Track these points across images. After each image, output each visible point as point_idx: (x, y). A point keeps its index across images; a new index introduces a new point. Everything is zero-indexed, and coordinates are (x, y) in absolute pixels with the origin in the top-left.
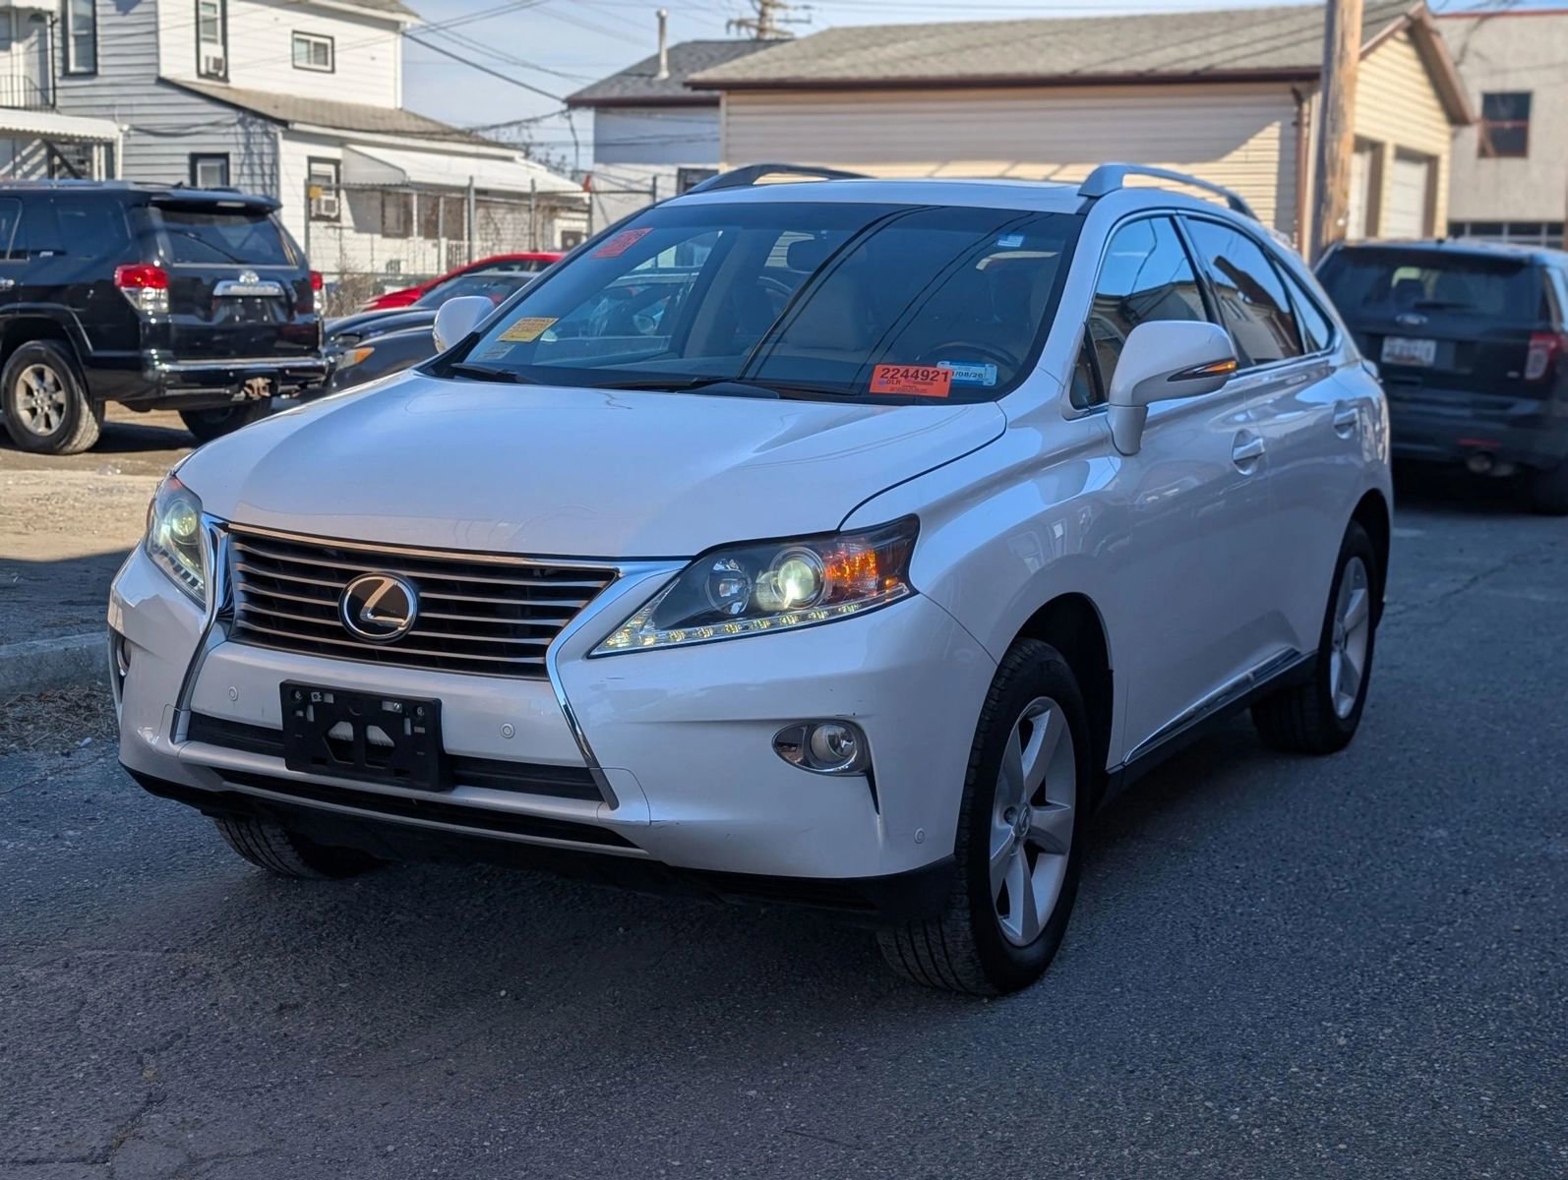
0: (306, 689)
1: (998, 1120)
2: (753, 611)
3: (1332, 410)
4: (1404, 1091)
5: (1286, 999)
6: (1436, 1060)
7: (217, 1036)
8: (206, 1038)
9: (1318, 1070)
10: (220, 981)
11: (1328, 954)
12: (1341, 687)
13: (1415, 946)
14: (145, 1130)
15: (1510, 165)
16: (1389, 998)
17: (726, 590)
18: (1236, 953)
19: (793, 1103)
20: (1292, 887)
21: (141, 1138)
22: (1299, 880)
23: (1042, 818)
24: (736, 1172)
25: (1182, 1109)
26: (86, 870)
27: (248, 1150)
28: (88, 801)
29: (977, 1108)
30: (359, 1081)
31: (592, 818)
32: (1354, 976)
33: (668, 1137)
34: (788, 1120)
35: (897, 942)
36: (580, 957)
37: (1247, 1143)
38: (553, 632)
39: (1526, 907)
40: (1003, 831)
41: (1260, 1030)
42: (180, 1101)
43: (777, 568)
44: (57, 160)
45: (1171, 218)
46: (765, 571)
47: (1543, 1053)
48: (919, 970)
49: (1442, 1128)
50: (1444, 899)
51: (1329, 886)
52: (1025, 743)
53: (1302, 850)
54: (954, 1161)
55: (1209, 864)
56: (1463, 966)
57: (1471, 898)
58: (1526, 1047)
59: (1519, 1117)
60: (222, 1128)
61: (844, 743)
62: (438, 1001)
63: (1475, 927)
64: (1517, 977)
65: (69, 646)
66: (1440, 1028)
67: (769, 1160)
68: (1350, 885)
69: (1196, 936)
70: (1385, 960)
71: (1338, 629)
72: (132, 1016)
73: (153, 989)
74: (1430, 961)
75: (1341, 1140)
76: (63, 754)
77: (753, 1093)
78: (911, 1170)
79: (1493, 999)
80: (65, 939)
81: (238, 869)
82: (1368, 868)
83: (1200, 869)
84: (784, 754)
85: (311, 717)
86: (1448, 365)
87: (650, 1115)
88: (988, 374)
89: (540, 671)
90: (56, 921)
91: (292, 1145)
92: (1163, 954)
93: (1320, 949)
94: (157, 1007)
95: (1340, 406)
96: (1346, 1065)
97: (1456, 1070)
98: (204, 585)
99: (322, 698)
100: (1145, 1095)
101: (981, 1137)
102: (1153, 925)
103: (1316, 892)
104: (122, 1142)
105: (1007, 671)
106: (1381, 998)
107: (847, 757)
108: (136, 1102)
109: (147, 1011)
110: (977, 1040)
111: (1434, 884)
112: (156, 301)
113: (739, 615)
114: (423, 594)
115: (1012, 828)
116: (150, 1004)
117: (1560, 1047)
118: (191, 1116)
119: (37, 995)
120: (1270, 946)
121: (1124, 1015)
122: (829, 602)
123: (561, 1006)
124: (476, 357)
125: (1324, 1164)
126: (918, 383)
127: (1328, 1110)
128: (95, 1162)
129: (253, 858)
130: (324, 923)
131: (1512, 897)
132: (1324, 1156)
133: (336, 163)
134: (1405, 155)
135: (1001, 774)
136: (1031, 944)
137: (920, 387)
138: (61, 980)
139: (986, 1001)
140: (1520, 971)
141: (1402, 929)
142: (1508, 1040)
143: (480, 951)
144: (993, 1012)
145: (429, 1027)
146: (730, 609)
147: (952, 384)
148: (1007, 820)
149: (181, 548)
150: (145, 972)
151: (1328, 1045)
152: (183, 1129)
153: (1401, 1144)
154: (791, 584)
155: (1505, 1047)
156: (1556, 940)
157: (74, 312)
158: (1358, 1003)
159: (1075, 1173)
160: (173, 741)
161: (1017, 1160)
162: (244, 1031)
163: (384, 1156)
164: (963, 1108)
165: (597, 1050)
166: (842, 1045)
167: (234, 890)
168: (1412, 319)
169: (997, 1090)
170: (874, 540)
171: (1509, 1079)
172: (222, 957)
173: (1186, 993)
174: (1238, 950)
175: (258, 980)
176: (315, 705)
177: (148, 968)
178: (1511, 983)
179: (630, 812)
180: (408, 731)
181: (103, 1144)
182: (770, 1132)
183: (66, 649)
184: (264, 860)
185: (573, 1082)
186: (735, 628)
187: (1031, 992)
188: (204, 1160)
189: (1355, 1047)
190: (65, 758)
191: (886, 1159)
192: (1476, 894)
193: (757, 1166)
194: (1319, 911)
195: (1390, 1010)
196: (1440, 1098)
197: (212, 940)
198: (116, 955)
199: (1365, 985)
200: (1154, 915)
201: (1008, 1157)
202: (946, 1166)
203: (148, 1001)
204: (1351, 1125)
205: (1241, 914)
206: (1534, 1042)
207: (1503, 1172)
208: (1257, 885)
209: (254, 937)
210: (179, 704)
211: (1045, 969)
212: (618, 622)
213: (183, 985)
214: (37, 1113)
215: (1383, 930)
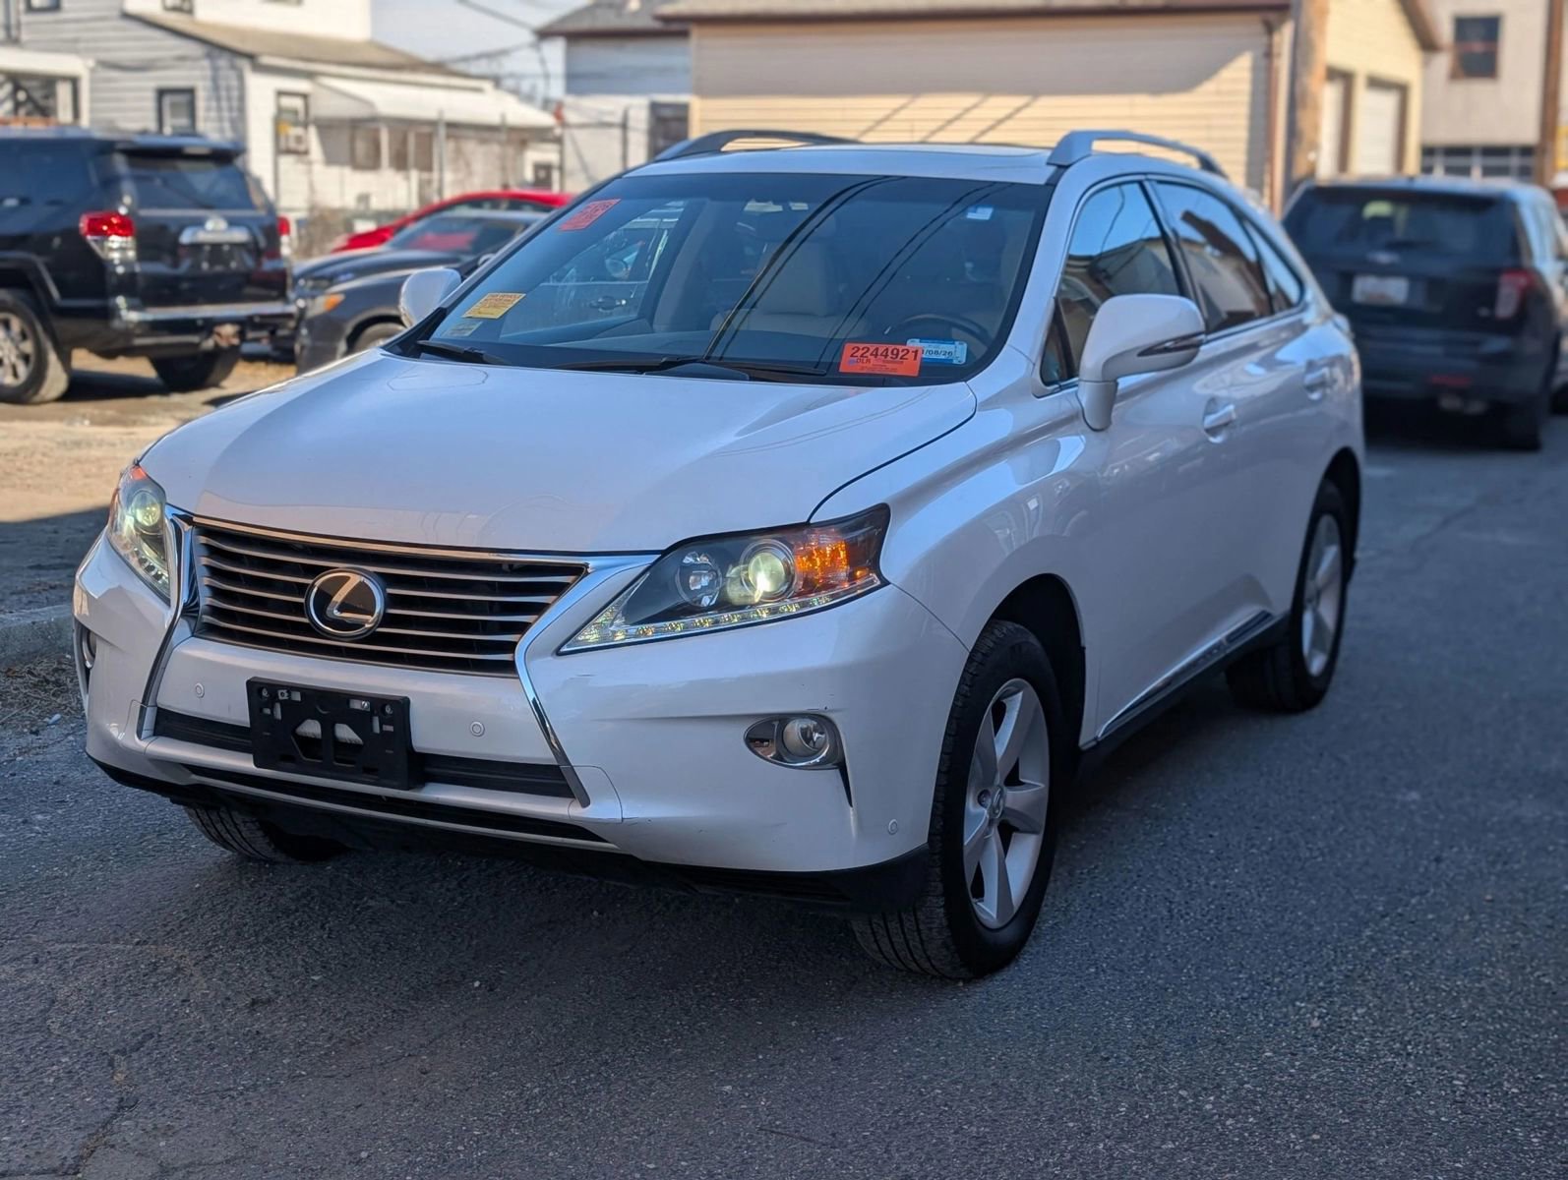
0: (273, 687)
1: (973, 1114)
2: (724, 605)
3: (1303, 370)
4: (1377, 1075)
5: (1260, 978)
6: (1409, 1042)
7: (189, 1035)
8: (178, 1038)
9: (1292, 1054)
10: (192, 975)
11: (1301, 928)
12: (1314, 644)
13: (1388, 919)
14: (116, 1139)
15: (1479, 89)
16: (1363, 975)
17: (696, 582)
18: (1210, 929)
19: (768, 1099)
20: (1266, 857)
21: (113, 1146)
22: (1272, 848)
23: (1015, 798)
24: (711, 1175)
25: (1157, 1098)
26: (55, 857)
27: (220, 1159)
28: (57, 783)
29: (952, 1101)
30: (331, 1081)
31: (563, 815)
32: (1328, 952)
33: (643, 1137)
34: (764, 1117)
35: (872, 929)
36: (555, 943)
37: (1221, 1134)
38: (522, 628)
39: (1498, 876)
40: (977, 814)
41: (1234, 1012)
42: (152, 1106)
43: (747, 562)
44: (22, 96)
45: (1141, 183)
46: (735, 563)
47: (1514, 1033)
48: (894, 956)
49: (1416, 1115)
50: (1416, 867)
51: (1301, 855)
52: (997, 727)
53: (1276, 817)
54: (929, 1159)
55: (1183, 832)
56: (1436, 939)
57: (1443, 866)
58: (1498, 1026)
59: (1491, 1103)
60: (194, 1135)
61: (816, 736)
62: (411, 993)
63: (1447, 898)
64: (1489, 951)
65: (37, 620)
66: (1412, 1007)
67: (744, 1161)
68: (1322, 854)
69: (1170, 911)
70: (1358, 934)
71: (1310, 587)
72: (104, 1014)
73: (124, 984)
74: (1402, 935)
75: (1315, 1130)
76: (32, 733)
77: (728, 1088)
78: (886, 1170)
79: (1465, 975)
80: (35, 933)
81: (207, 854)
82: (1341, 834)
83: (1173, 838)
84: (756, 749)
85: (278, 715)
86: (1420, 302)
87: (625, 1114)
88: (957, 352)
89: (509, 667)
90: (26, 913)
91: (264, 1153)
92: (1137, 931)
93: (1293, 923)
94: (128, 1004)
95: (1311, 366)
96: (1319, 1049)
97: (1428, 1052)
98: (169, 578)
99: (289, 696)
100: (1119, 1084)
101: (956, 1132)
102: (1127, 899)
103: (1290, 861)
104: (92, 1151)
105: (979, 655)
106: (1355, 975)
107: (820, 749)
108: (107, 1108)
109: (119, 1008)
110: (951, 1027)
111: (1407, 850)
112: (122, 249)
113: (710, 608)
114: (390, 591)
115: (986, 811)
116: (121, 1002)
117: (1532, 1026)
118: (162, 1122)
119: (6, 994)
120: (1244, 921)
121: (1099, 998)
122: (799, 595)
123: (535, 997)
124: (443, 334)
125: (1298, 1156)
126: (888, 362)
127: (1301, 1097)
128: (66, 1173)
129: (225, 844)
130: (297, 911)
131: (1483, 864)
132: (1298, 1147)
133: (305, 96)
134: (1376, 83)
135: (975, 758)
136: (1006, 925)
137: (889, 366)
138: (31, 976)
139: (961, 984)
140: (1492, 945)
141: (1376, 901)
142: (1480, 1019)
143: (454, 938)
144: (968, 996)
145: (403, 1022)
146: (700, 603)
147: (921, 363)
148: (980, 802)
149: (145, 539)
150: (116, 966)
151: (1301, 1027)
152: (155, 1137)
153: (1374, 1133)
154: (763, 576)
155: (1478, 1027)
156: (1527, 910)
157: (40, 262)
158: (1331, 982)
159: (1050, 1170)
160: (139, 736)
161: (992, 1157)
162: (216, 1030)
163: (357, 1163)
164: (938, 1101)
165: (571, 1044)
166: (818, 1034)
167: (205, 876)
168: (1384, 258)
169: (972, 1081)
170: (844, 531)
171: (1481, 1061)
172: (193, 950)
173: (1160, 973)
174: (1212, 925)
175: (230, 974)
176: (281, 702)
177: (119, 962)
178: (1483, 958)
179: (601, 810)
180: (377, 730)
181: (74, 1154)
182: (745, 1130)
183: (34, 623)
184: (235, 845)
185: (547, 1079)
186: (704, 621)
187: (1005, 974)
188: (176, 1169)
189: (1329, 1030)
190: (34, 736)
191: (862, 1157)
192: (1448, 862)
193: (732, 1168)
194: (1293, 882)
195: (1362, 988)
196: (1413, 1083)
197: (183, 931)
198: (86, 949)
199: (1338, 961)
200: (1128, 889)
201: (984, 1154)
202: (921, 1164)
203: (119, 998)
204: (1325, 1114)
205: (1215, 886)
206: (1506, 1021)
207: (1476, 1162)
208: (1231, 854)
209: (226, 926)
210: (145, 700)
211: (1020, 951)
212: (587, 618)
213: (153, 980)
214: (7, 1121)
215: (1356, 902)
